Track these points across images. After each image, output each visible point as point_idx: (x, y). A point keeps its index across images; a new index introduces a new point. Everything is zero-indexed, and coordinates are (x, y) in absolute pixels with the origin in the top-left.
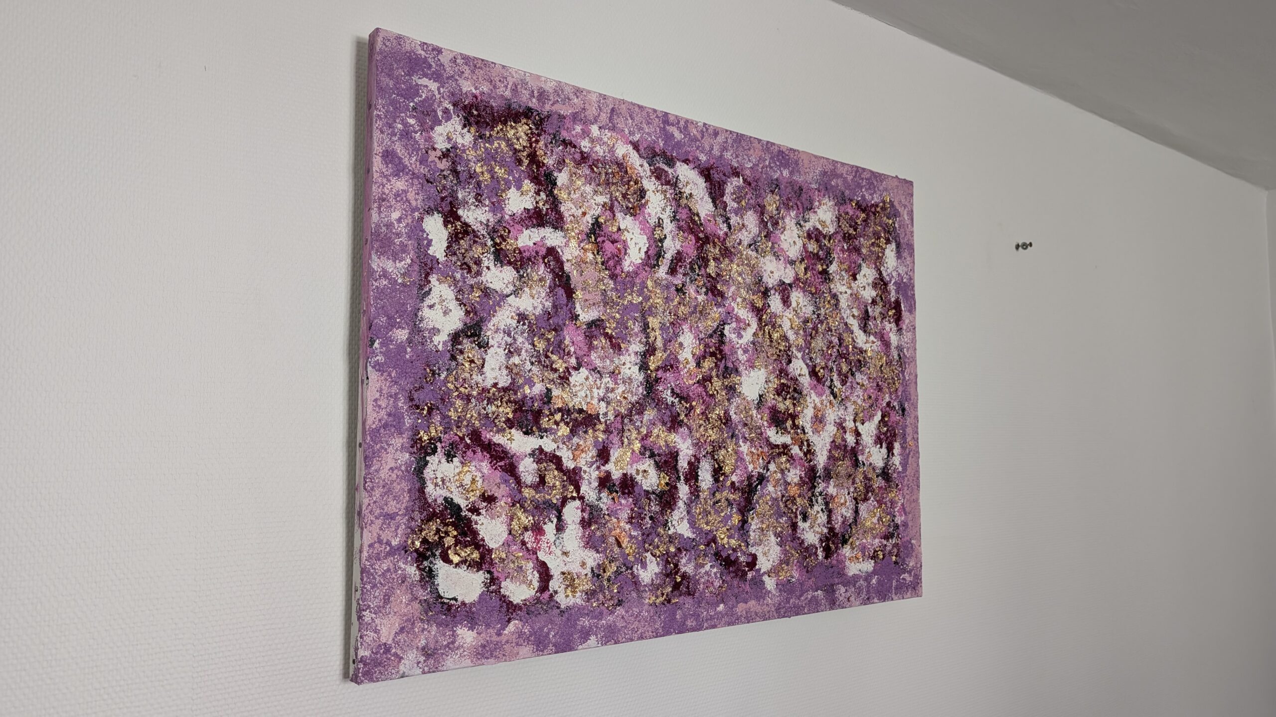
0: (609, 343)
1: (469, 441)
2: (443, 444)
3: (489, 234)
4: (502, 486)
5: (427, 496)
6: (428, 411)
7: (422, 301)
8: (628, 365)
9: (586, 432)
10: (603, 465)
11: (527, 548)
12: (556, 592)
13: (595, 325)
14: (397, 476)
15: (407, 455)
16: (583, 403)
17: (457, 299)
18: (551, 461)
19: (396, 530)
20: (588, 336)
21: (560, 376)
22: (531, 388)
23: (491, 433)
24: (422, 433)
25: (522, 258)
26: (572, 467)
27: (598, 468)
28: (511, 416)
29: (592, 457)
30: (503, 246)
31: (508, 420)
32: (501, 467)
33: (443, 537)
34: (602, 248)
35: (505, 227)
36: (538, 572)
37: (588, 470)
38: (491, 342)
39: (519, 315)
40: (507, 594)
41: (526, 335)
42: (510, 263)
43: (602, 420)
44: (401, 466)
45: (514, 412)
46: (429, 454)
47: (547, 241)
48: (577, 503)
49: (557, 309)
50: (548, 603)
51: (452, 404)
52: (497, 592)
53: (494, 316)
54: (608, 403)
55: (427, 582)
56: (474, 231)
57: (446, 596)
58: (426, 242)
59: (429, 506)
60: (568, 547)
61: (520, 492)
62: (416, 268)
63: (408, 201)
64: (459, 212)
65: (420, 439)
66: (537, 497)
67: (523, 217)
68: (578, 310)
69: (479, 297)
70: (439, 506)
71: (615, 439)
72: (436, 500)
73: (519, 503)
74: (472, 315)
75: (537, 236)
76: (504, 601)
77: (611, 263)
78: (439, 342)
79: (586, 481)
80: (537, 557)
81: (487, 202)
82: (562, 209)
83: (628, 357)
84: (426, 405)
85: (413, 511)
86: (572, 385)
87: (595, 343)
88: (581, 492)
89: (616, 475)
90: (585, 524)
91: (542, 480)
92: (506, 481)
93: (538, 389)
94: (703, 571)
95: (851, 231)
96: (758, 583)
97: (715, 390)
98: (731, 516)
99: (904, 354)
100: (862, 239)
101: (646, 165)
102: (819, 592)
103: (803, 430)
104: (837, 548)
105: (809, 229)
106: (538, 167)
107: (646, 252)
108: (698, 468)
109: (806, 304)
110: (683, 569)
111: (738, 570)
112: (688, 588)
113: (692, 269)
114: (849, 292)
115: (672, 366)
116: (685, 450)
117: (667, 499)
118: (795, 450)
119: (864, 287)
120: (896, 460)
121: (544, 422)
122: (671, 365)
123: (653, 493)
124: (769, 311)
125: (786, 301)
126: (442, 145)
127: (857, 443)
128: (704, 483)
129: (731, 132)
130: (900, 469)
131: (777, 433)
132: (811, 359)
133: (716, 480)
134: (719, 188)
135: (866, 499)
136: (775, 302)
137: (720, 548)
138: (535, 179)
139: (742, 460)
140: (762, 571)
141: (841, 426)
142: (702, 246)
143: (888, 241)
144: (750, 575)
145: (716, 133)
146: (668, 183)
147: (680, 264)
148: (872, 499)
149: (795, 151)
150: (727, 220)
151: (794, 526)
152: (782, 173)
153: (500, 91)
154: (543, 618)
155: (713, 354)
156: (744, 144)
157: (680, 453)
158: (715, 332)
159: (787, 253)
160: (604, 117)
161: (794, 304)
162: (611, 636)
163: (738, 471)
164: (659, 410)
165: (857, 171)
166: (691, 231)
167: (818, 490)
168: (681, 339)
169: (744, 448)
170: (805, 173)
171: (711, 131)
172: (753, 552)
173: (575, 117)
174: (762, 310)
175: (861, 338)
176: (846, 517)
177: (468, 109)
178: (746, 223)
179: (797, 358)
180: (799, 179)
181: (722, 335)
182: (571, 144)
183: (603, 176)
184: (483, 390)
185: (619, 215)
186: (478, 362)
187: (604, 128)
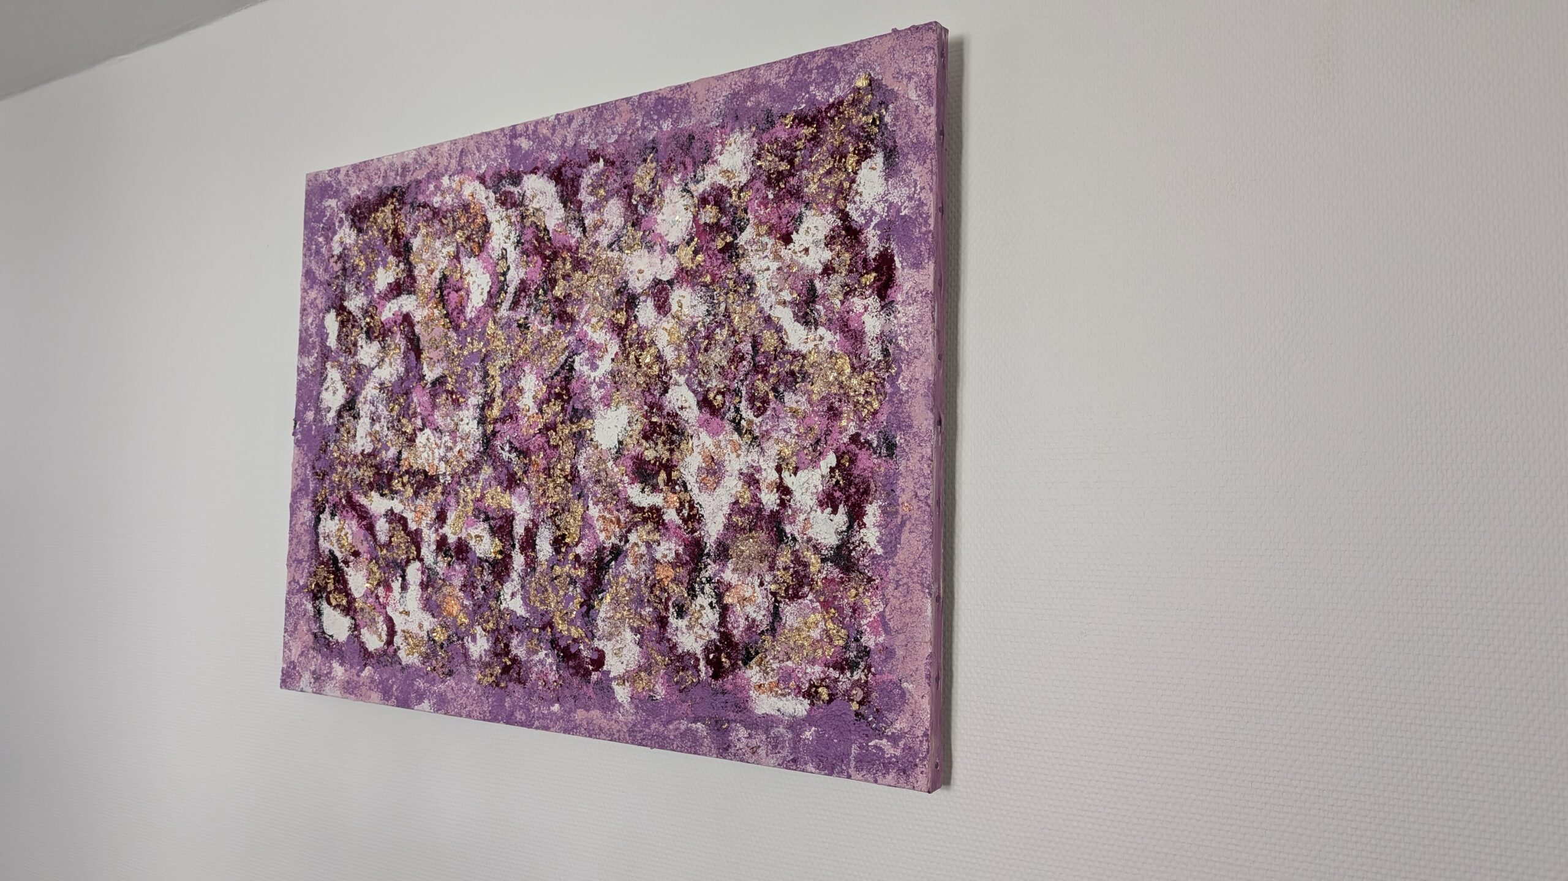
0: (451, 400)
1: (344, 502)
4: (365, 543)
6: (323, 476)
7: (322, 385)
8: (466, 421)
11: (380, 602)
12: (399, 648)
13: (440, 384)
14: (304, 530)
16: (426, 464)
18: (399, 522)
20: (432, 395)
21: (408, 439)
22: (386, 452)
23: (358, 495)
25: (384, 331)
26: (415, 528)
27: (437, 530)
28: (372, 479)
29: (432, 519)
31: (370, 483)
32: (364, 525)
34: (447, 301)
35: (373, 306)
36: (386, 626)
37: (428, 532)
38: (362, 413)
39: (380, 385)
40: (365, 640)
41: (385, 402)
43: (442, 481)
45: (375, 475)
47: (402, 309)
48: (418, 564)
49: (409, 373)
50: (392, 657)
52: (358, 637)
53: (364, 389)
54: (447, 463)
55: (317, 618)
56: (354, 317)
57: (328, 632)
60: (409, 608)
61: (376, 549)
64: (346, 304)
66: (388, 555)
67: (387, 291)
68: (426, 370)
69: (354, 374)
71: (453, 501)
72: (324, 551)
73: (375, 559)
74: (350, 391)
75: (396, 306)
76: (363, 647)
77: (456, 314)
79: (426, 544)
80: (387, 612)
81: (363, 288)
82: (416, 273)
83: (467, 412)
84: (322, 472)
86: (417, 446)
87: (439, 401)
88: (422, 554)
89: (452, 539)
90: (424, 586)
91: (391, 541)
92: (367, 540)
93: (392, 452)
94: (536, 658)
95: (784, 166)
96: (605, 689)
97: (560, 439)
98: (572, 598)
99: (898, 346)
100: (805, 172)
102: (699, 725)
103: (684, 485)
104: (734, 666)
105: (704, 192)
106: (399, 239)
107: (489, 292)
108: (536, 535)
109: (695, 302)
110: (514, 652)
111: (580, 665)
112: (519, 674)
113: (537, 295)
114: (774, 266)
115: (511, 417)
116: (522, 511)
117: (500, 568)
118: (671, 516)
119: (807, 250)
120: (870, 535)
121: (396, 484)
122: (510, 415)
123: (487, 561)
124: (635, 326)
125: (662, 307)
126: (337, 250)
127: (783, 504)
128: (542, 553)
129: (589, 108)
130: (879, 551)
131: (643, 491)
132: (700, 382)
133: (557, 551)
134: (572, 186)
135: (795, 596)
136: (646, 312)
137: (558, 635)
138: (397, 253)
139: (591, 527)
140: (612, 675)
141: (751, 480)
142: (549, 265)
143: (864, 155)
144: (596, 677)
145: (570, 119)
146: (514, 205)
147: (523, 294)
148: (810, 597)
149: (681, 87)
150: (581, 223)
151: (663, 622)
152: (660, 128)
154: (389, 669)
155: (558, 396)
156: (605, 115)
157: (516, 517)
158: (562, 367)
159: (666, 238)
160: (453, 163)
161: (675, 308)
162: (442, 705)
163: (585, 542)
164: (495, 469)
165: (796, 66)
166: (538, 251)
167: (705, 574)
168: (521, 384)
169: (594, 511)
170: (699, 111)
171: (564, 120)
172: (600, 647)
173: (428, 178)
174: (627, 326)
175: (797, 336)
176: (754, 620)
177: (353, 212)
178: (606, 217)
179: (677, 384)
180: (686, 124)
181: (571, 368)
182: (425, 206)
183: (451, 225)
184: (355, 456)
185: (464, 260)
186: (352, 432)
187: (454, 174)
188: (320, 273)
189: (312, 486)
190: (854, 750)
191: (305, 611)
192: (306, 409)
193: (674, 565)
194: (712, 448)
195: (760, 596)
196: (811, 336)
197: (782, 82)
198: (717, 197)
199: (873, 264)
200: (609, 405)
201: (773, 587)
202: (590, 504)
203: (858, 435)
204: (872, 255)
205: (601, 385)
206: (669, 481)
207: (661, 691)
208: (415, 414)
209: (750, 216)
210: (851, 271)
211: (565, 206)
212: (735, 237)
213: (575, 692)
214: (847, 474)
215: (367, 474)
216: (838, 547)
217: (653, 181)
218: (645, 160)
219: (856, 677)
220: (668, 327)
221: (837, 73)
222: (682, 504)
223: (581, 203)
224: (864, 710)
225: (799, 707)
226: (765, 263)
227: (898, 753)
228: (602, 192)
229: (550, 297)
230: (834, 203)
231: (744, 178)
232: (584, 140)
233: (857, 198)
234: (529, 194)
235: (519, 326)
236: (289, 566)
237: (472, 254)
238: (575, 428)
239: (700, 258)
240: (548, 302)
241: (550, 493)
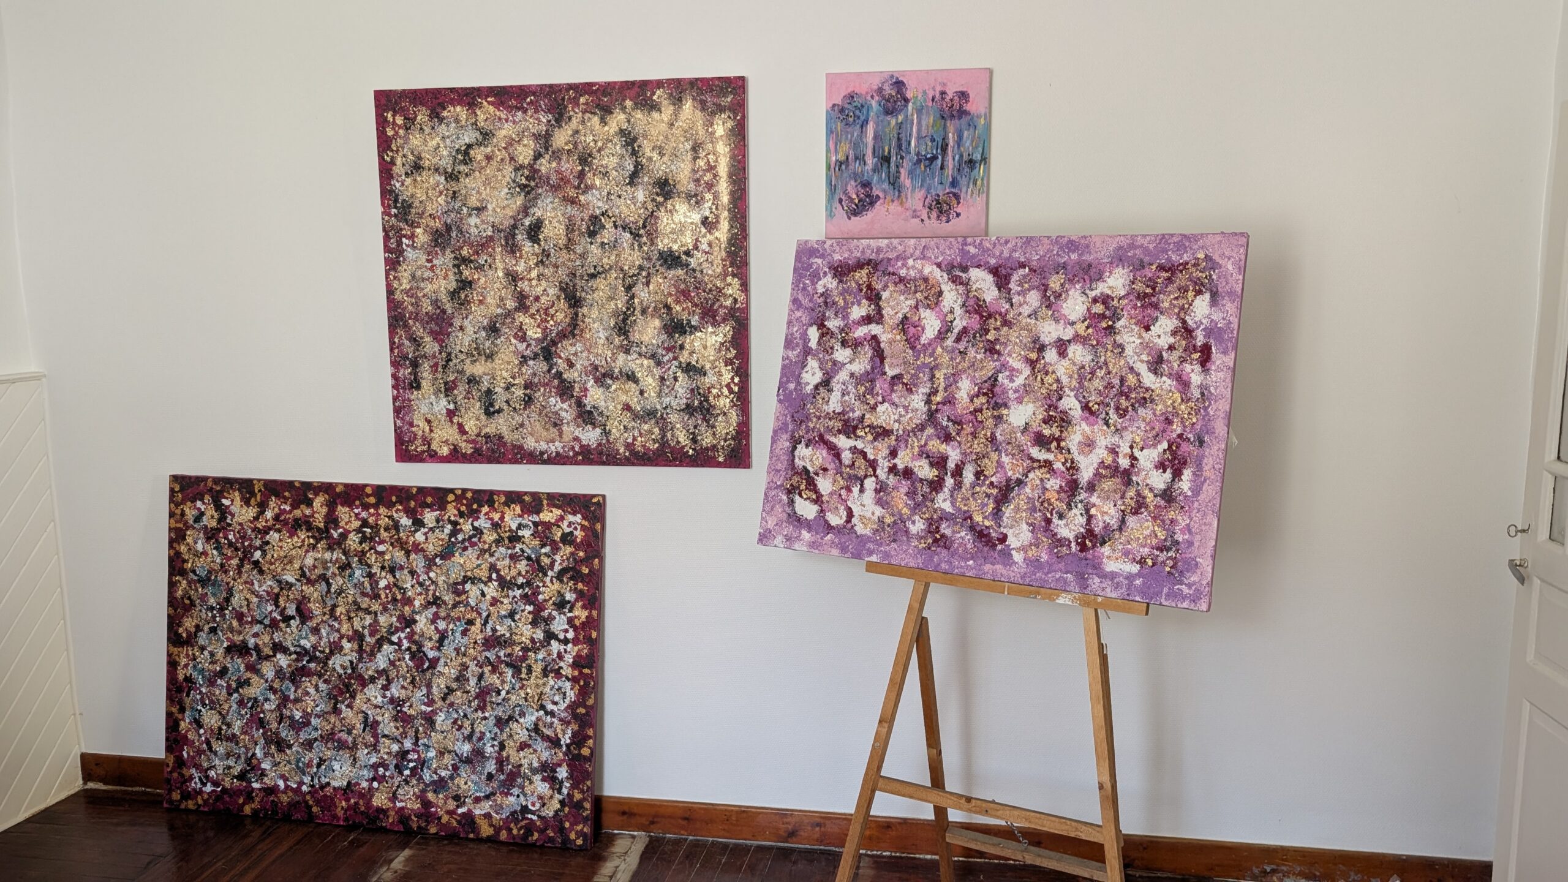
1: (817, 439)
2: (805, 439)
3: (840, 332)
4: (832, 464)
5: (795, 464)
6: (800, 423)
7: (804, 369)
9: (884, 440)
10: (892, 459)
11: (842, 498)
12: (855, 525)
13: (897, 378)
14: (783, 452)
15: (788, 443)
16: (884, 423)
17: (820, 367)
18: (861, 454)
19: (781, 477)
20: (891, 384)
21: (871, 407)
22: (853, 413)
23: (830, 436)
24: (796, 433)
25: (856, 343)
26: (873, 458)
28: (841, 428)
30: (847, 338)
31: (839, 430)
32: (832, 454)
33: (800, 485)
34: (907, 332)
35: (849, 327)
36: (847, 512)
38: (835, 389)
39: (851, 374)
40: (829, 519)
41: (854, 384)
42: (849, 346)
44: (785, 448)
45: (843, 426)
46: (798, 444)
47: (872, 332)
48: (873, 479)
49: (874, 369)
50: (850, 530)
51: (811, 420)
52: (824, 517)
53: (837, 375)
55: (791, 505)
56: (832, 332)
57: (799, 513)
58: (808, 340)
59: (796, 469)
60: (865, 502)
61: (841, 468)
62: (802, 353)
63: (802, 321)
64: (826, 323)
65: (795, 436)
66: (850, 472)
67: (860, 320)
68: (887, 369)
69: (831, 365)
70: (800, 469)
71: (903, 445)
72: (799, 466)
73: (840, 474)
74: (826, 375)
75: (867, 329)
76: (827, 523)
77: (912, 340)
78: (809, 389)
80: (847, 504)
81: (841, 316)
82: (884, 312)
83: (917, 397)
84: (799, 420)
85: (788, 470)
86: (878, 412)
87: (896, 388)
89: (900, 466)
90: (877, 491)
91: (853, 464)
92: (834, 462)
93: (858, 414)
94: (958, 535)
95: (1149, 290)
96: (1007, 555)
97: (985, 418)
98: (987, 505)
99: (1210, 392)
100: (1162, 296)
101: (945, 275)
102: (1069, 575)
103: (1069, 450)
104: (1094, 546)
105: (1096, 296)
106: (872, 291)
107: (939, 330)
108: (963, 469)
109: (1084, 354)
110: (942, 531)
111: (990, 541)
112: (945, 543)
113: (975, 337)
114: (1138, 341)
116: (954, 456)
117: (936, 485)
118: (1058, 466)
119: (1159, 336)
120: (1185, 484)
121: (860, 433)
122: (950, 401)
123: (926, 480)
124: (1042, 362)
125: (1062, 353)
126: (821, 290)
127: (1132, 465)
128: (967, 479)
129: (1021, 237)
130: (1189, 493)
131: (1040, 451)
132: (1084, 397)
133: (978, 478)
134: (1005, 279)
135: (1136, 512)
136: (1051, 355)
137: (975, 524)
138: (869, 299)
139: (1002, 467)
140: (1011, 547)
141: (1113, 451)
142: (985, 321)
143: (1199, 292)
144: (1000, 547)
145: (1008, 241)
146: (961, 283)
147: (964, 335)
148: (1145, 514)
149: (1085, 237)
150: (1010, 301)
151: (1048, 521)
152: (1069, 257)
153: (853, 255)
154: (847, 537)
155: (985, 394)
156: (1032, 243)
157: (949, 458)
158: (990, 379)
159: (1068, 317)
160: (918, 253)
161: (1071, 355)
163: (998, 475)
164: (936, 430)
165: (1161, 240)
166: (976, 312)
167: (1078, 498)
168: (960, 384)
169: (1005, 459)
170: (1096, 252)
171: (1002, 241)
172: (1005, 532)
173: (898, 258)
174: (1037, 361)
175: (1149, 379)
176: (1108, 524)
177: (836, 269)
178: (1027, 300)
179: (1068, 396)
180: (1087, 258)
181: (996, 380)
182: (894, 274)
183: (913, 288)
184: (828, 413)
185: (921, 310)
186: (826, 399)
187: (917, 259)
188: (805, 302)
189: (790, 427)
190: (1165, 590)
191: (781, 501)
192: (788, 381)
193: (1058, 492)
194: (1089, 433)
195: (1112, 511)
196: (1158, 380)
197: (1151, 246)
198: (1105, 300)
199: (1199, 349)
200: (1021, 403)
201: (1123, 508)
202: (1003, 455)
203: (1182, 434)
204: (1199, 344)
205: (1016, 391)
206: (1059, 447)
207: (1045, 557)
208: (877, 394)
209: (1125, 313)
210: (1185, 350)
211: (999, 290)
212: (1114, 322)
213: (985, 555)
214: (1174, 454)
215: (839, 425)
216: (1165, 490)
217: (1062, 285)
218: (1058, 273)
219: (1169, 555)
220: (1065, 365)
221: (1186, 248)
222: (1066, 461)
223: (1010, 290)
224: (1173, 571)
225: (1135, 569)
226: (1132, 339)
227: (1191, 592)
228: (1026, 286)
229: (984, 338)
230: (1178, 314)
231: (1123, 293)
232: (1016, 255)
233: (1192, 314)
234: (973, 279)
235: (960, 352)
236: (769, 473)
237: (928, 306)
238: (995, 413)
239: (1090, 331)
240: (983, 341)
241: (975, 446)
